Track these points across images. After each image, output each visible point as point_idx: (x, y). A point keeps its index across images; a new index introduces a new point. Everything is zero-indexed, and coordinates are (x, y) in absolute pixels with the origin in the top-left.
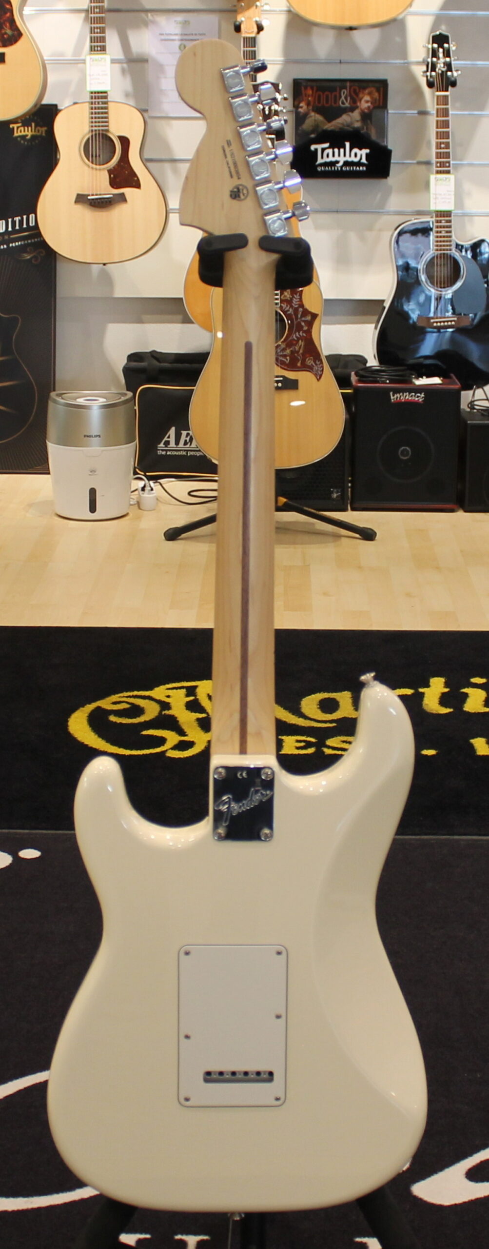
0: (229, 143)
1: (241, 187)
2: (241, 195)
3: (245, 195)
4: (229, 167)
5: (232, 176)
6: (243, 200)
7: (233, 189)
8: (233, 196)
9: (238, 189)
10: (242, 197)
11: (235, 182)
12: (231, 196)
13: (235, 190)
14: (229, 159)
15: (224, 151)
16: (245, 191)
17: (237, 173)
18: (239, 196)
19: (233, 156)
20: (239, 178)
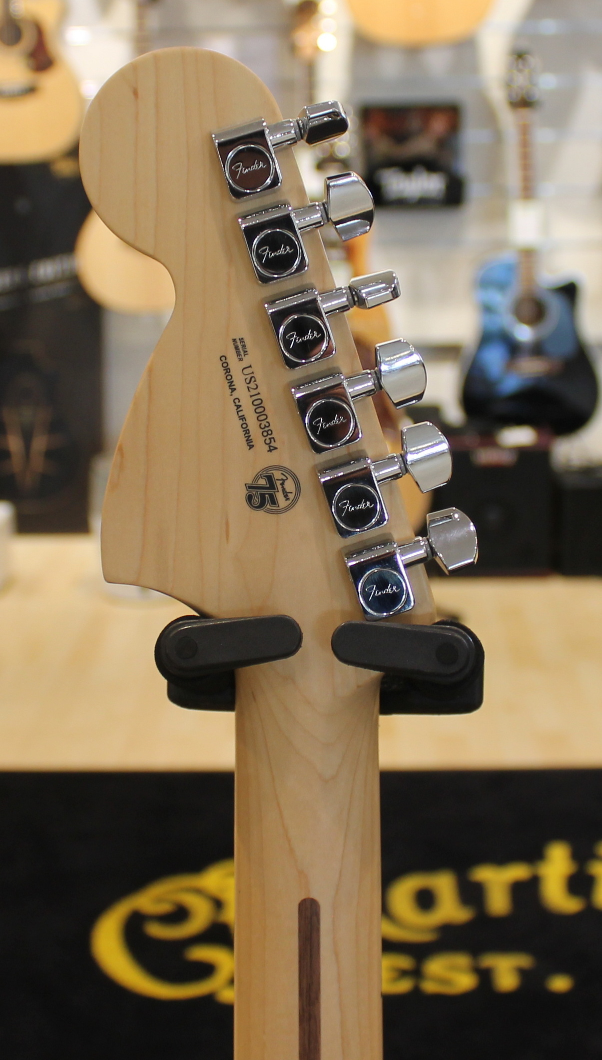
0: (240, 347)
1: (277, 475)
2: (280, 496)
3: (291, 496)
4: (242, 418)
5: (250, 445)
6: (287, 509)
7: (256, 478)
8: (257, 501)
9: (270, 478)
10: (282, 502)
11: (263, 459)
12: (249, 498)
13: (262, 482)
14: (242, 392)
15: (227, 370)
16: (290, 486)
17: (267, 431)
18: (274, 501)
19: (252, 385)
20: (271, 449)
